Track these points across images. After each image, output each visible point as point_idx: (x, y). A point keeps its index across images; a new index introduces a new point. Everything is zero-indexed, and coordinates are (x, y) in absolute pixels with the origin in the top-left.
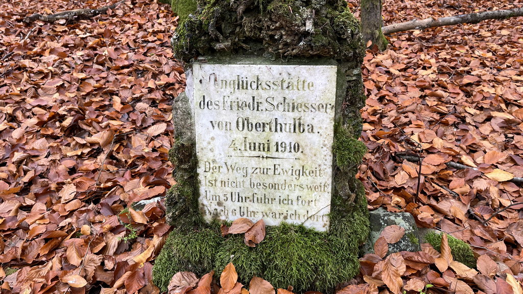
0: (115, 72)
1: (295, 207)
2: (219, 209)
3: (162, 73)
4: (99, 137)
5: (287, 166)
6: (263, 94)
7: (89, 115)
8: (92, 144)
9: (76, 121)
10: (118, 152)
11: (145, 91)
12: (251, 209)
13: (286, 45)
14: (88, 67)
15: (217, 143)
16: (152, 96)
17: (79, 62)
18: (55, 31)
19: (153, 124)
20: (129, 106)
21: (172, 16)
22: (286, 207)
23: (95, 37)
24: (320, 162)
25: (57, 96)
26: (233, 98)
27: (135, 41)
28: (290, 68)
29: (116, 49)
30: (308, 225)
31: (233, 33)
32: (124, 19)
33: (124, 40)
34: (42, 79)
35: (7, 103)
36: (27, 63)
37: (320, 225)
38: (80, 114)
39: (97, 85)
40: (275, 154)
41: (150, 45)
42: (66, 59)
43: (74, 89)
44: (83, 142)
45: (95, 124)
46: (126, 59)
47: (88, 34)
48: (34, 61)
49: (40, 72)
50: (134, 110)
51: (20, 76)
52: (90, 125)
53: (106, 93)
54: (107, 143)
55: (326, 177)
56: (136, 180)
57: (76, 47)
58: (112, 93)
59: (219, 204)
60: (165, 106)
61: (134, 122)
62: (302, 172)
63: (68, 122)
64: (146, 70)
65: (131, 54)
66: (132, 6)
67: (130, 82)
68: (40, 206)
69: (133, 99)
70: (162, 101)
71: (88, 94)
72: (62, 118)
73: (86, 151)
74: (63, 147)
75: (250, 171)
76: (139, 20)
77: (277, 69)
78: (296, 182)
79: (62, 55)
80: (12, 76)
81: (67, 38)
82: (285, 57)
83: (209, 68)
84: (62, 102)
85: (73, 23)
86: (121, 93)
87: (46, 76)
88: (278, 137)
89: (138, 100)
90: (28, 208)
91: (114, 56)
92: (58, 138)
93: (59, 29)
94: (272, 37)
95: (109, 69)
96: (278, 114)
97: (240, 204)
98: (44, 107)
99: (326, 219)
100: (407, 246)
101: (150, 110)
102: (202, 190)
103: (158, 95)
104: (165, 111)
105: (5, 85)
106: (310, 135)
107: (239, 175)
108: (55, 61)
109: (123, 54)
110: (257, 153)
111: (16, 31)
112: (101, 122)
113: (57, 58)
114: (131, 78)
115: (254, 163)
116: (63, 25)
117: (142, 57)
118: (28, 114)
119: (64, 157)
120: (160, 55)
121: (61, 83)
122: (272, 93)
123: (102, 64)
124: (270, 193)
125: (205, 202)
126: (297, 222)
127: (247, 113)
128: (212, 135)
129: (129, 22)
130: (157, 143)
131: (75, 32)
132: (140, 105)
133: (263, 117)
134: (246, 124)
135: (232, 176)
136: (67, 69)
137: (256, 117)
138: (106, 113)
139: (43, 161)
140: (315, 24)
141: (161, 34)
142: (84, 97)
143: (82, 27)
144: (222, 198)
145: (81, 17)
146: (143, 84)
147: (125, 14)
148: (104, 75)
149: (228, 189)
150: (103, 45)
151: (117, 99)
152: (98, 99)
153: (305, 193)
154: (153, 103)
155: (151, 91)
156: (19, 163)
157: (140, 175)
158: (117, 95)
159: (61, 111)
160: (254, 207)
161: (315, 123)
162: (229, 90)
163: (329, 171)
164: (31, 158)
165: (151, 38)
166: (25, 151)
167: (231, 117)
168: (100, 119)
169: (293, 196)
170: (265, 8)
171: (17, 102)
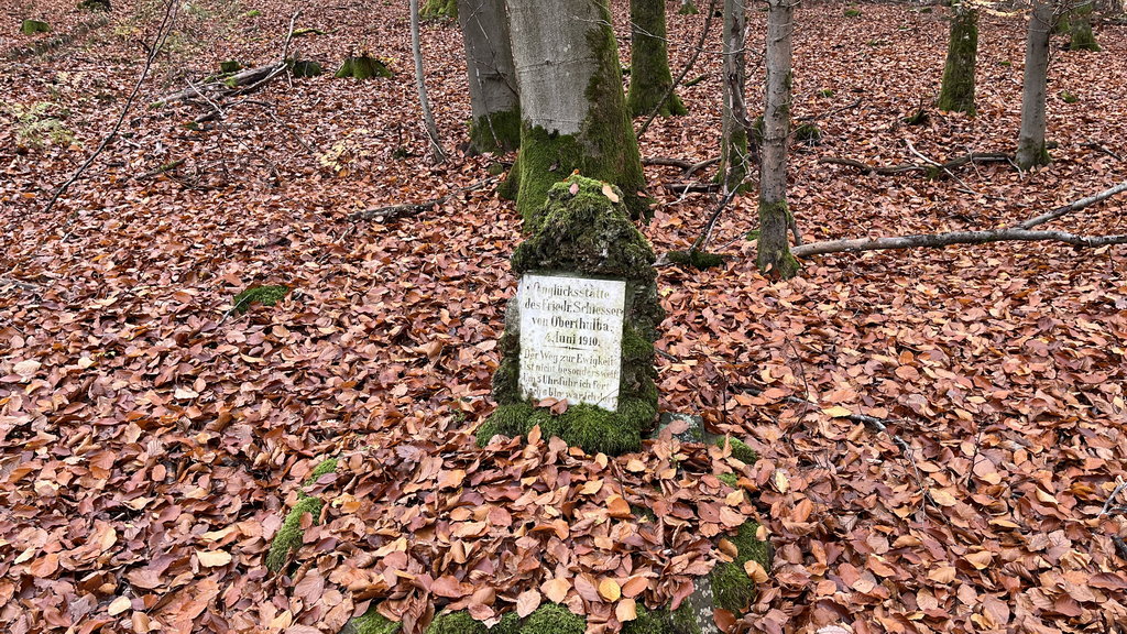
0: (444, 284)
1: (592, 390)
2: (533, 389)
3: (496, 287)
4: (427, 348)
5: (587, 356)
6: (572, 300)
7: (417, 325)
8: (420, 354)
9: (404, 330)
10: (445, 362)
11: (476, 306)
12: (558, 390)
13: (590, 265)
14: (414, 276)
15: (536, 335)
16: (484, 312)
17: (405, 270)
18: (372, 231)
19: (482, 341)
20: (458, 320)
21: (516, 219)
22: (585, 390)
23: (421, 241)
24: (612, 354)
25: (381, 305)
26: (550, 301)
27: (467, 248)
28: (593, 281)
29: (446, 257)
30: (601, 405)
31: (554, 254)
32: (454, 218)
33: (455, 247)
34: (366, 286)
35: (332, 308)
36: (347, 267)
37: (610, 405)
38: (407, 324)
39: (425, 296)
40: (579, 346)
41: (485, 254)
42: (391, 266)
43: (399, 299)
44: (410, 351)
45: (422, 335)
46: (457, 269)
47: (413, 238)
48: (355, 265)
49: (363, 279)
50: (463, 325)
51: (343, 281)
52: (418, 335)
53: (433, 305)
54: (435, 354)
55: (616, 367)
56: (464, 385)
57: (400, 252)
58: (440, 306)
59: (534, 385)
60: (497, 324)
61: (462, 337)
62: (598, 361)
63: (396, 330)
64: (479, 283)
65: (463, 264)
66: (465, 202)
67: (460, 296)
68: (374, 399)
69: (463, 314)
70: (494, 318)
71: (415, 304)
72: (389, 327)
73: (413, 360)
74: (392, 354)
75: (559, 358)
76: (472, 220)
77: (583, 281)
78: (593, 369)
79: (386, 261)
80: (333, 280)
81: (389, 240)
82: (590, 274)
83: (535, 278)
84: (388, 311)
85: (393, 221)
86: (450, 306)
87: (370, 283)
88: (581, 333)
89: (468, 315)
90: (365, 400)
91: (444, 266)
92: (386, 345)
93: (377, 228)
94: (580, 259)
95: (437, 279)
96: (583, 315)
97: (550, 385)
98: (370, 315)
99: (616, 400)
100: (690, 438)
101: (480, 326)
102: (522, 372)
103: (490, 311)
104: (496, 328)
105: (328, 289)
106: (606, 332)
107: (550, 362)
108: (379, 267)
109: (454, 263)
110: (565, 344)
111: (326, 229)
112: (429, 334)
113: (381, 264)
114: (462, 292)
115: (563, 352)
116: (380, 223)
117: (476, 268)
118: (354, 321)
119: (393, 363)
120: (497, 267)
121: (386, 291)
122: (578, 299)
123: (430, 274)
124: (574, 377)
125: (523, 383)
126: (593, 403)
127: (560, 313)
128: (533, 328)
129: (461, 224)
130: (486, 358)
131: (396, 234)
132: (470, 321)
133: (571, 317)
134: (559, 321)
135: (545, 362)
136: (391, 278)
137: (566, 317)
138: (434, 325)
139: (372, 364)
140: (609, 252)
141: (500, 242)
142: (410, 308)
143: (405, 227)
144: (537, 380)
145: (401, 214)
146: (475, 298)
147: (455, 213)
148: (432, 285)
149: (542, 373)
150: (430, 251)
151: (445, 312)
152: (425, 310)
153: (599, 379)
154: (484, 319)
155: (483, 306)
156: (351, 364)
157: (467, 382)
158: (445, 308)
159: (389, 319)
160: (560, 388)
161: (609, 323)
162: (548, 295)
163: (619, 361)
164: (362, 360)
165: (487, 246)
166: (356, 353)
167: (548, 315)
168: (428, 330)
169: (591, 381)
170: (575, 240)
171: (342, 308)
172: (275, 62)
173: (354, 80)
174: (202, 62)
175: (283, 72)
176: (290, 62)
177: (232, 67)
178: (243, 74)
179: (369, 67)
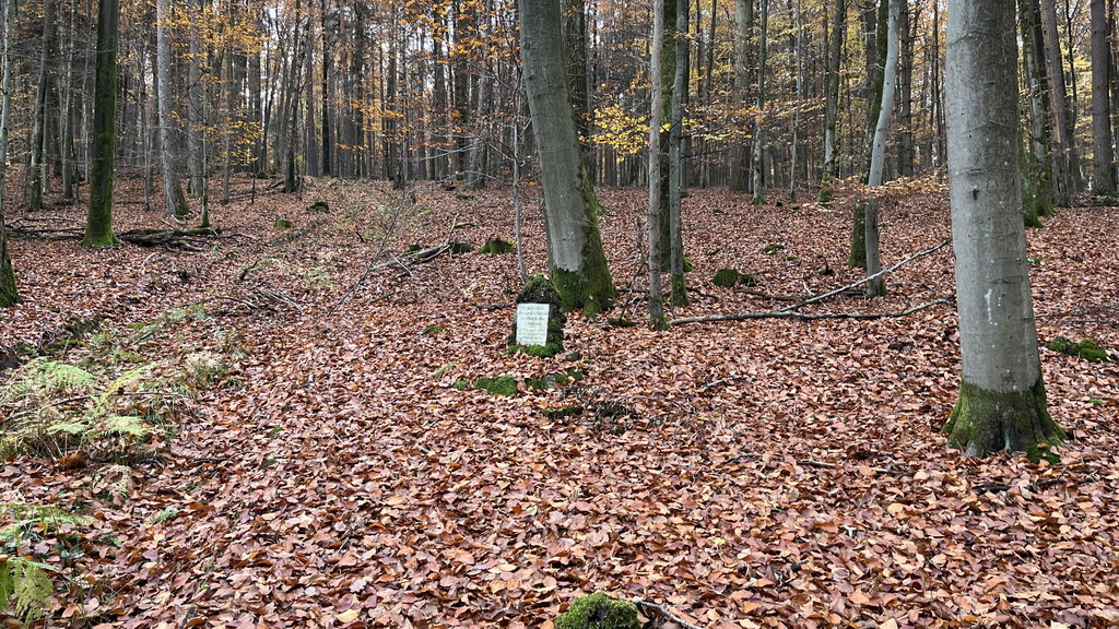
1: (538, 340)
5: (537, 329)
6: (533, 311)
13: (538, 299)
15: (522, 323)
26: (527, 312)
28: (539, 305)
30: (540, 344)
40: (534, 326)
59: (521, 339)
75: (528, 330)
78: (538, 333)
82: (538, 302)
83: (522, 305)
88: (536, 321)
94: (535, 298)
96: (536, 315)
97: (525, 339)
99: (545, 343)
102: (517, 335)
107: (526, 332)
110: (531, 326)
124: (533, 336)
125: (517, 338)
127: (530, 315)
133: (533, 316)
134: (529, 318)
135: (524, 332)
149: (523, 335)
153: (540, 336)
160: (528, 340)
167: (526, 316)
169: (537, 337)
172: (443, 244)
173: (490, 255)
174: (397, 245)
175: (447, 250)
176: (452, 244)
177: (417, 248)
178: (423, 251)
179: (500, 247)
